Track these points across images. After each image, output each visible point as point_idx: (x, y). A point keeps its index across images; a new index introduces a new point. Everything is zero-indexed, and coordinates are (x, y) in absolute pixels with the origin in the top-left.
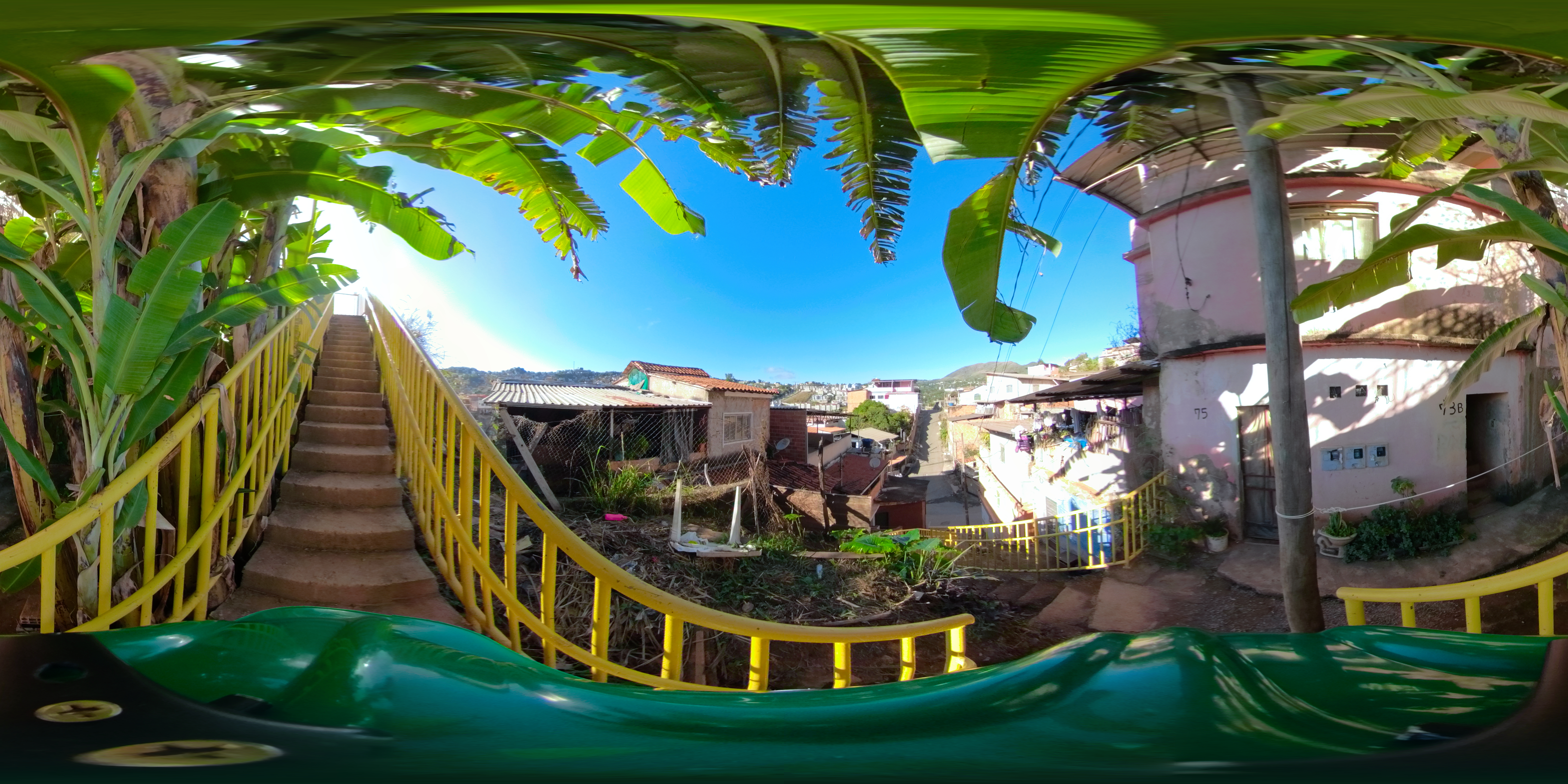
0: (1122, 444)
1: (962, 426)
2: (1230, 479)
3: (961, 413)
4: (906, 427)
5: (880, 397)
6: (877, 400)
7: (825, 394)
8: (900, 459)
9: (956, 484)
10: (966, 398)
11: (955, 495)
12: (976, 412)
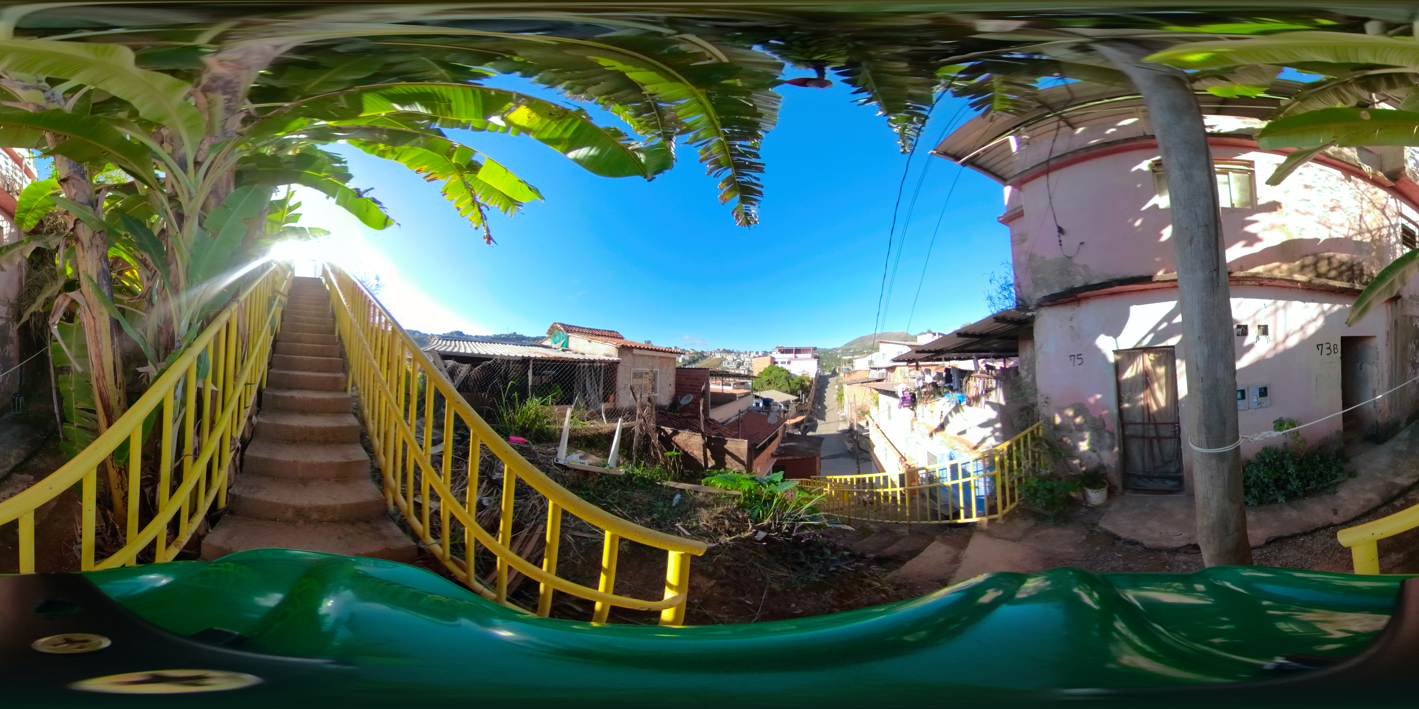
0: (998, 397)
1: (856, 389)
2: (1108, 427)
3: (855, 377)
4: (806, 390)
5: (783, 363)
6: (780, 365)
7: (734, 360)
8: (799, 419)
9: (850, 442)
10: (861, 364)
11: (849, 452)
12: (869, 376)
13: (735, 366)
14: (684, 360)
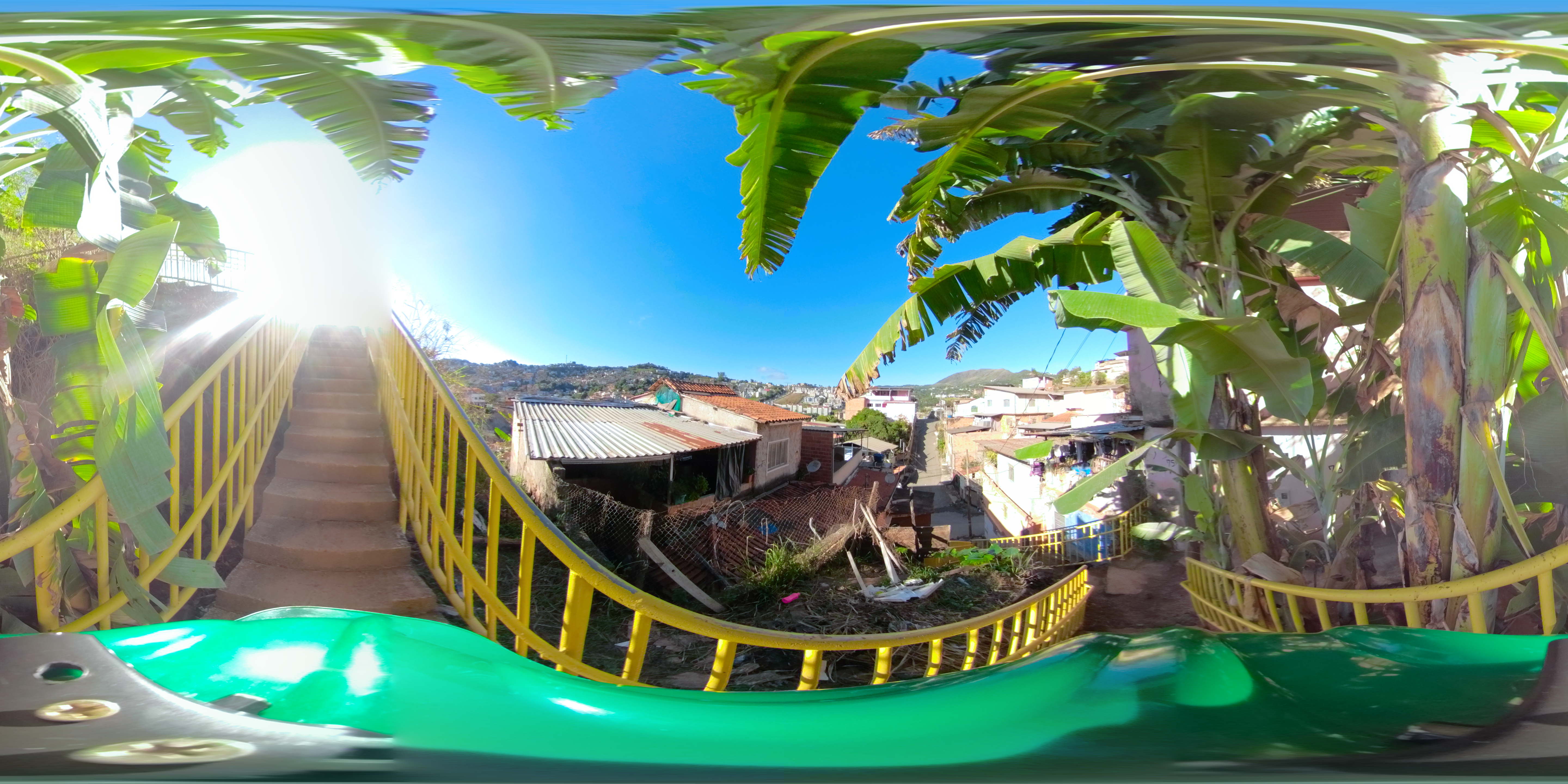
1: (960, 438)
3: (958, 424)
4: (904, 436)
5: (878, 405)
6: (874, 408)
7: (817, 396)
9: (955, 494)
10: (963, 410)
11: (954, 505)
12: (974, 424)
13: (817, 403)
14: (761, 394)
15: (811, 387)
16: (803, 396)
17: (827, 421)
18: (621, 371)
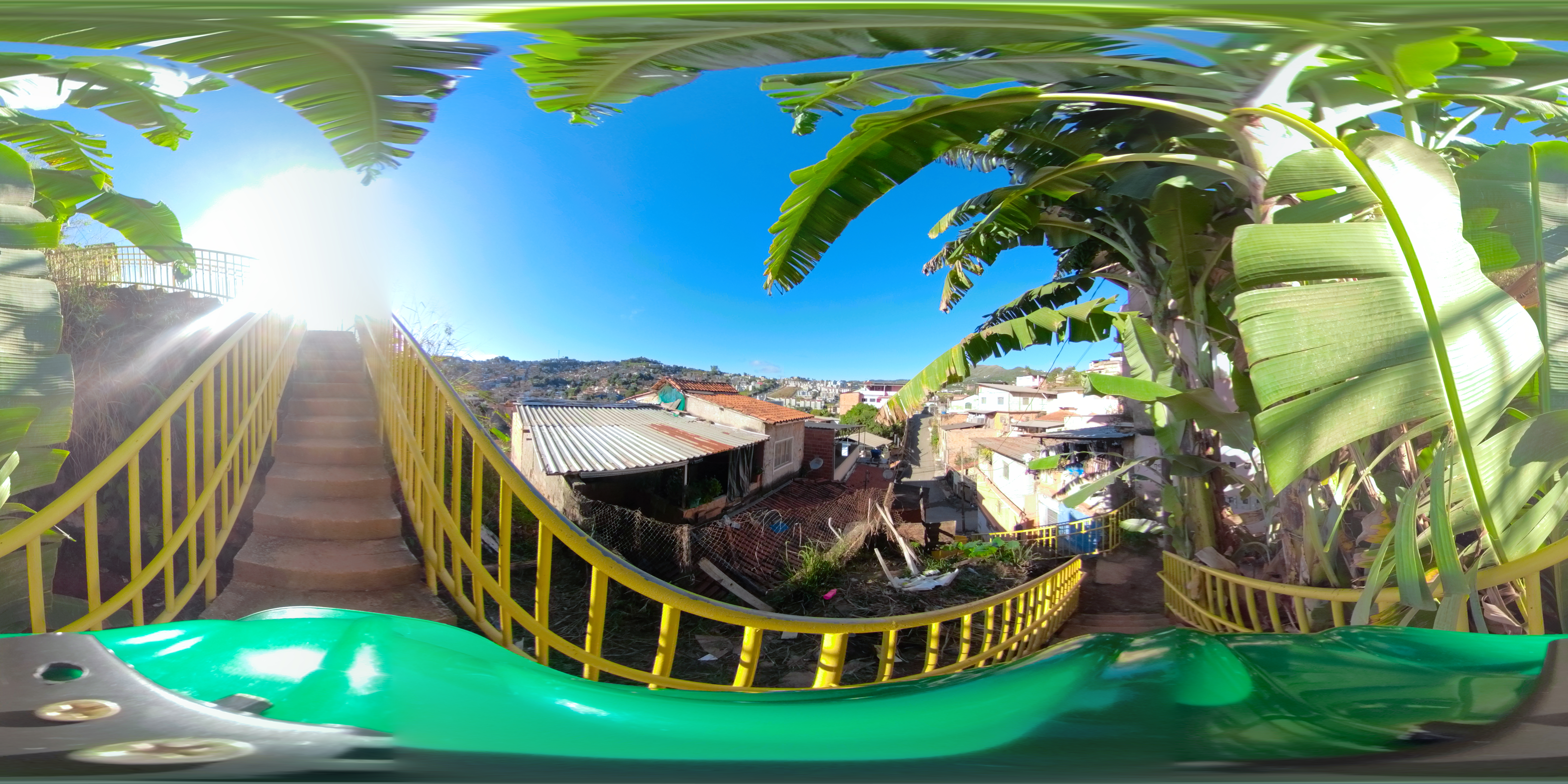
1: (953, 435)
3: (952, 421)
4: (899, 432)
5: (872, 400)
6: (869, 403)
7: (810, 390)
8: (895, 464)
9: (947, 490)
10: (957, 406)
11: (948, 501)
12: (967, 421)
13: (810, 396)
14: (754, 388)
15: (804, 380)
16: (796, 389)
17: (821, 415)
18: (613, 365)
